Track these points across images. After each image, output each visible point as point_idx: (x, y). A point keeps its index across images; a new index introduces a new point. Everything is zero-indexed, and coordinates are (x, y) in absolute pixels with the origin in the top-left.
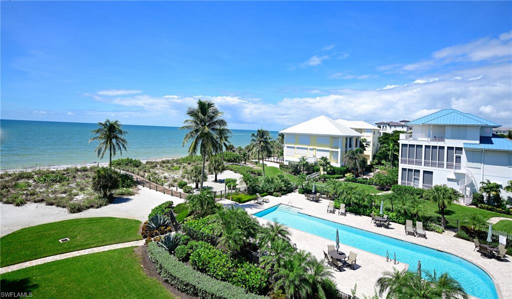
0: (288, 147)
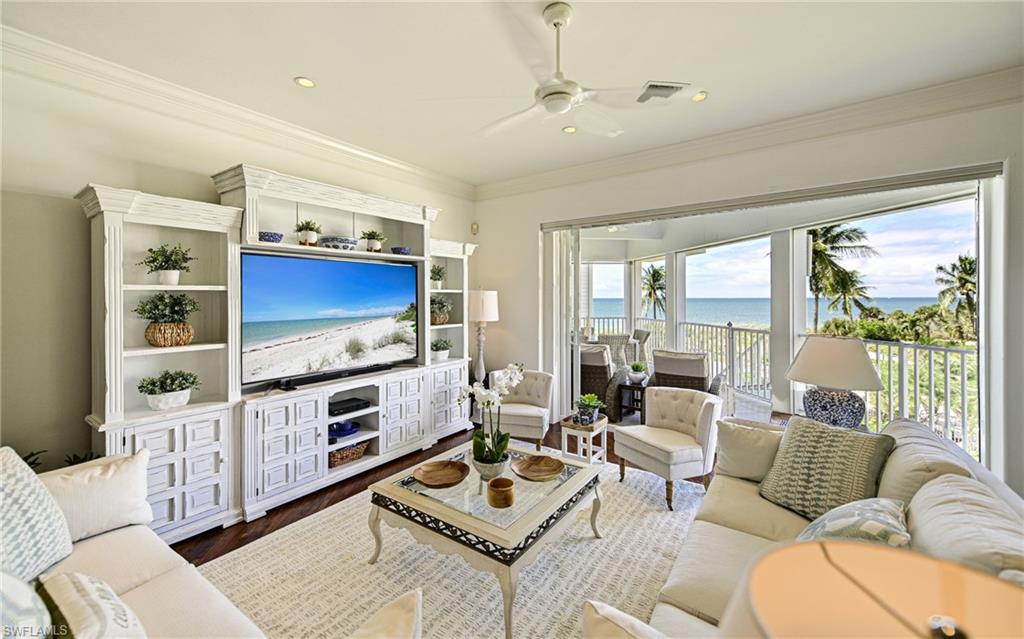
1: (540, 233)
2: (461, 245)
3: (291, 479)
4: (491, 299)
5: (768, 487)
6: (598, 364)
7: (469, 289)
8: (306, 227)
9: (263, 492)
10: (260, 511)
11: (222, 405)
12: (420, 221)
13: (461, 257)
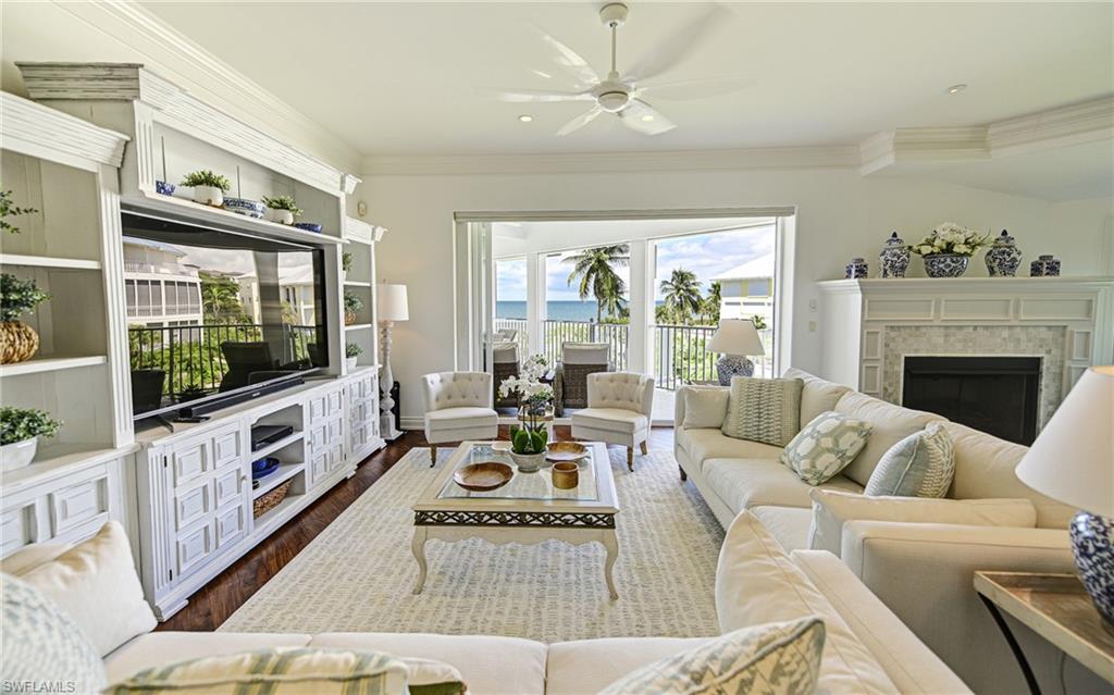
0: (727, 304)
1: (454, 222)
2: (370, 228)
3: (212, 547)
4: (401, 293)
5: (730, 428)
6: (509, 361)
7: (377, 283)
8: (207, 181)
9: (178, 574)
10: (179, 601)
11: (108, 455)
12: (336, 193)
13: (368, 242)
